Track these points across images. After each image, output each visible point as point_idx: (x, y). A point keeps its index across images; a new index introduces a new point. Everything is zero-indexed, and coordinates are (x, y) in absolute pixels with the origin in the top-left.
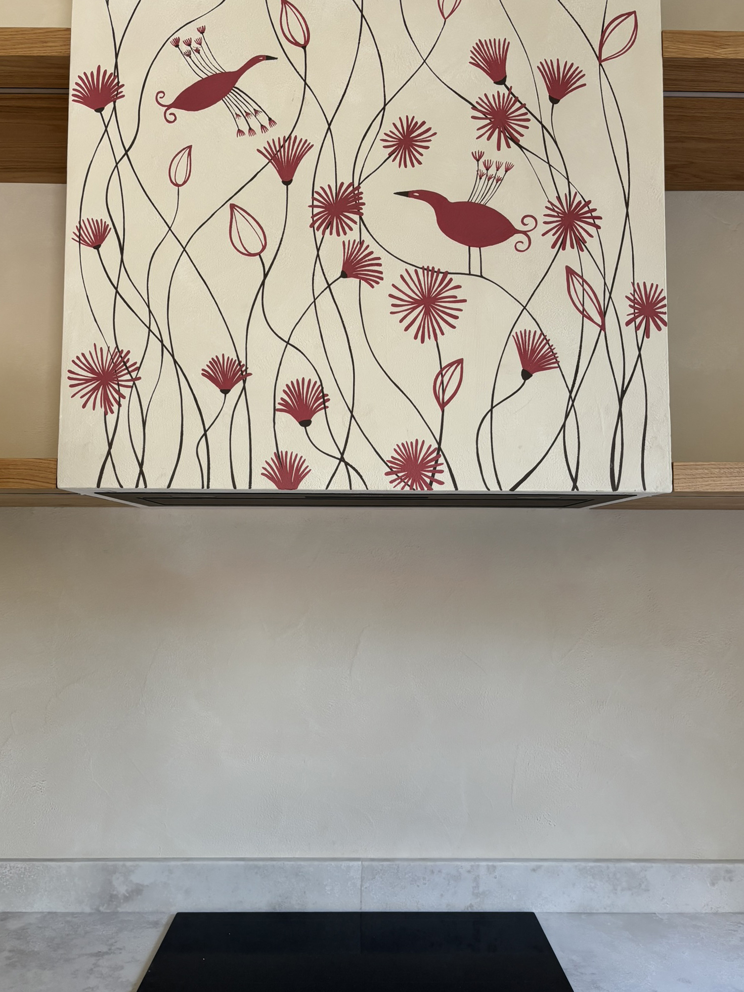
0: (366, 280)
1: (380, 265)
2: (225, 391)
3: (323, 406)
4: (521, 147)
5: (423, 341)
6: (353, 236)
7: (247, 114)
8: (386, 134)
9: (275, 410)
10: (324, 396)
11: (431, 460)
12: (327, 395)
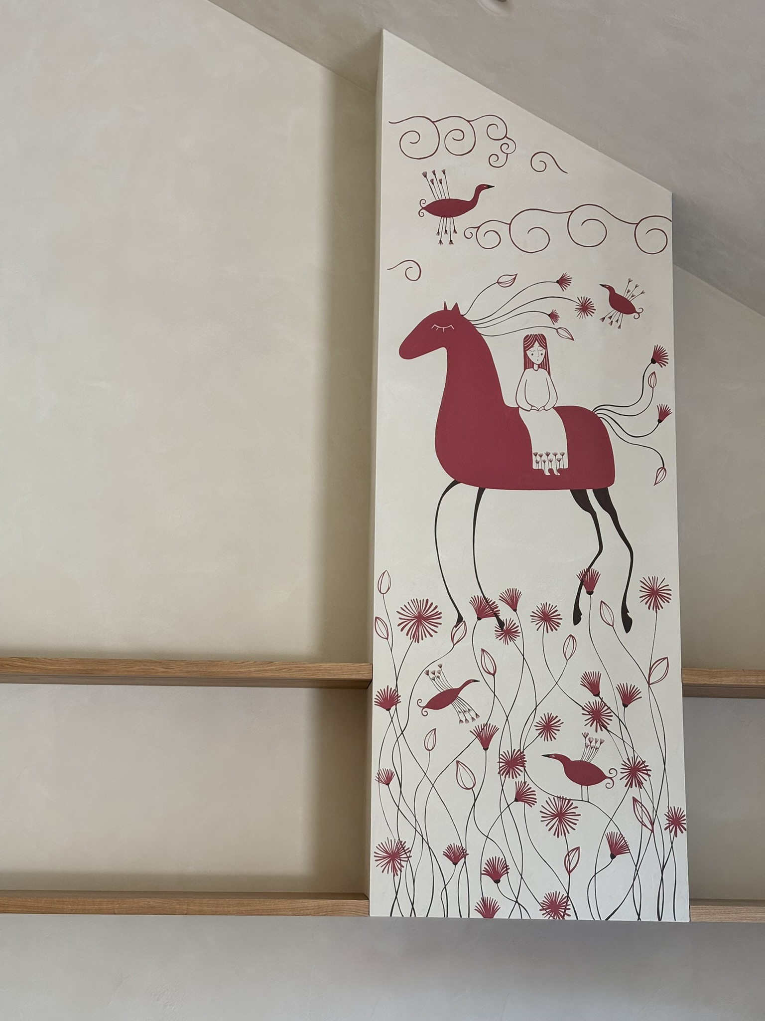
0: (528, 803)
1: (535, 795)
2: (455, 864)
3: (506, 872)
4: (608, 730)
5: (558, 837)
6: (520, 779)
7: (465, 711)
8: (537, 723)
9: (481, 874)
10: (507, 866)
11: (564, 903)
12: (508, 866)
